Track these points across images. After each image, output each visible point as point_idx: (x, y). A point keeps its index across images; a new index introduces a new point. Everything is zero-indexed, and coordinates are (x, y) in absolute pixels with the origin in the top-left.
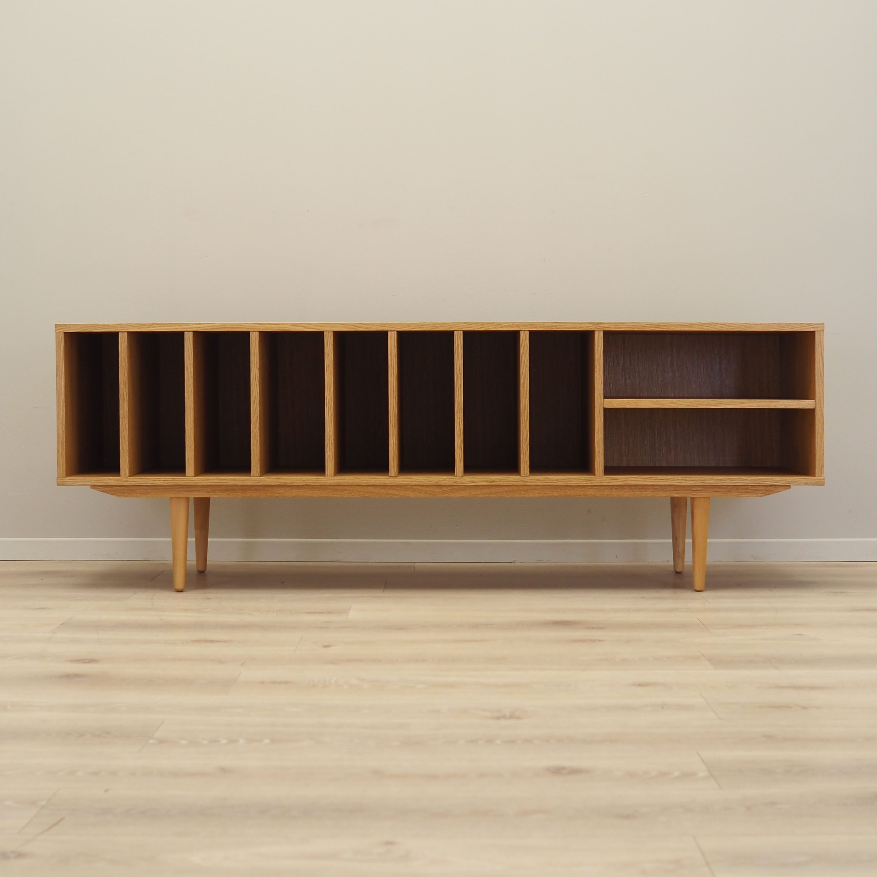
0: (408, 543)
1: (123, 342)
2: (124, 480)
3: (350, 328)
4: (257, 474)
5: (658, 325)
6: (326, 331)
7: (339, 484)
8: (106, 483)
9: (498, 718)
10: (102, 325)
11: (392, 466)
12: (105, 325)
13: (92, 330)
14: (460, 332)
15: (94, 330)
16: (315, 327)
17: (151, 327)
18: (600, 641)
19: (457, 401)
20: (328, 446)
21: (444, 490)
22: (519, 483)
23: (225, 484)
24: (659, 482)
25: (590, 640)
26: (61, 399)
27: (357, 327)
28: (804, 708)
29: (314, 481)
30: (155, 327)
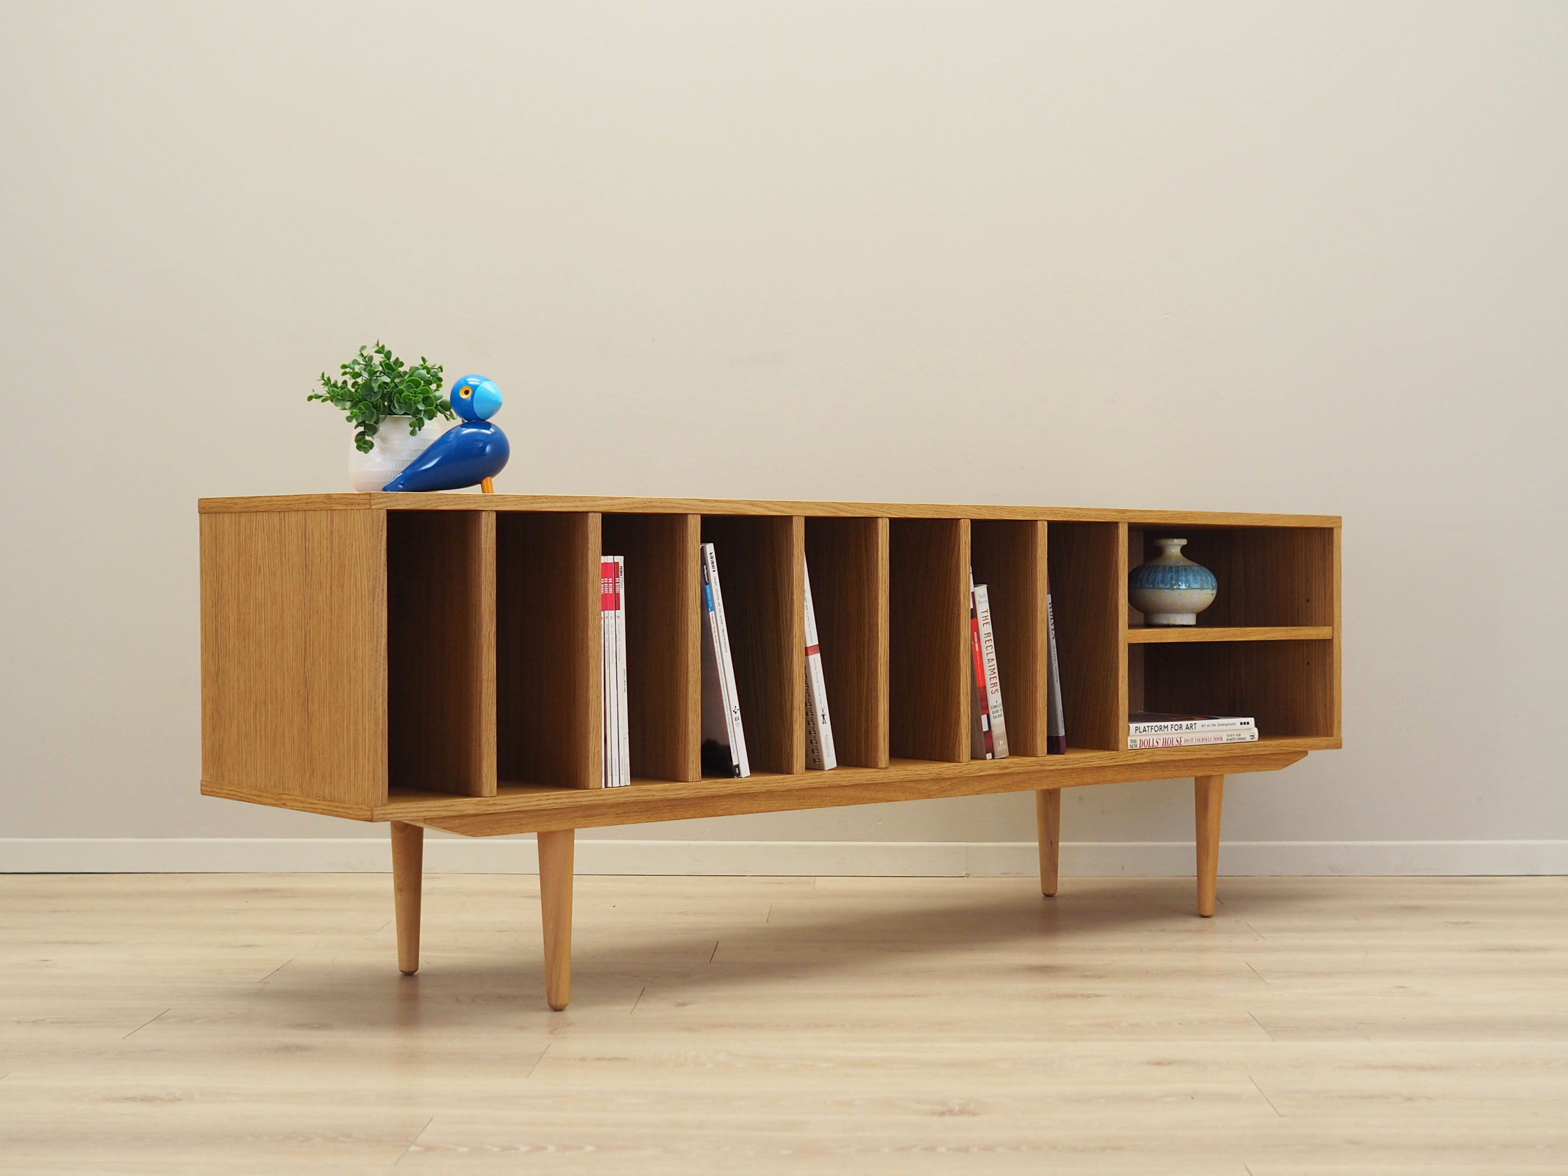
0: (804, 847)
1: (489, 531)
2: (491, 802)
3: (828, 512)
4: (698, 777)
5: (1186, 514)
6: (796, 516)
7: (812, 785)
8: (459, 811)
9: (942, 1114)
10: (453, 496)
11: (883, 751)
12: (460, 498)
13: (437, 506)
14: (968, 521)
15: (441, 506)
16: (781, 509)
17: (537, 503)
18: (1097, 996)
19: (964, 636)
20: (798, 721)
21: (943, 786)
22: (1035, 768)
23: (650, 798)
24: (1186, 755)
25: (1082, 995)
26: (381, 646)
27: (837, 511)
28: (1410, 1099)
29: (779, 783)
30: (543, 502)
